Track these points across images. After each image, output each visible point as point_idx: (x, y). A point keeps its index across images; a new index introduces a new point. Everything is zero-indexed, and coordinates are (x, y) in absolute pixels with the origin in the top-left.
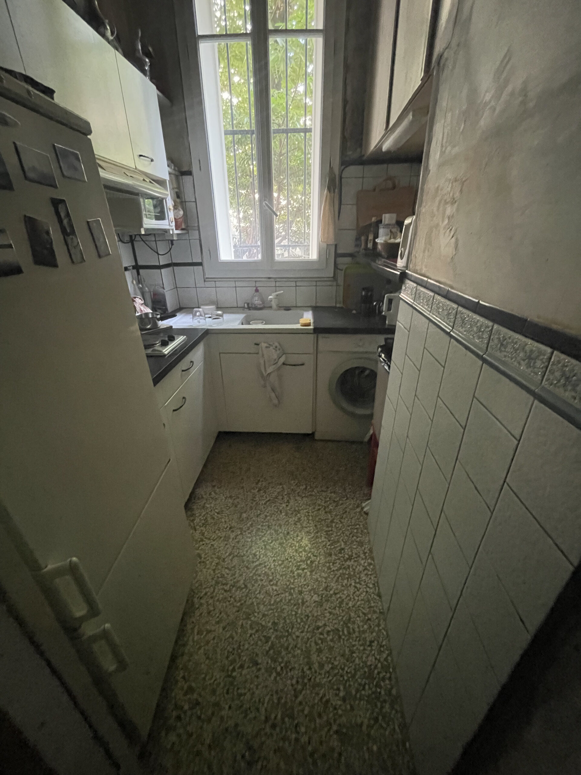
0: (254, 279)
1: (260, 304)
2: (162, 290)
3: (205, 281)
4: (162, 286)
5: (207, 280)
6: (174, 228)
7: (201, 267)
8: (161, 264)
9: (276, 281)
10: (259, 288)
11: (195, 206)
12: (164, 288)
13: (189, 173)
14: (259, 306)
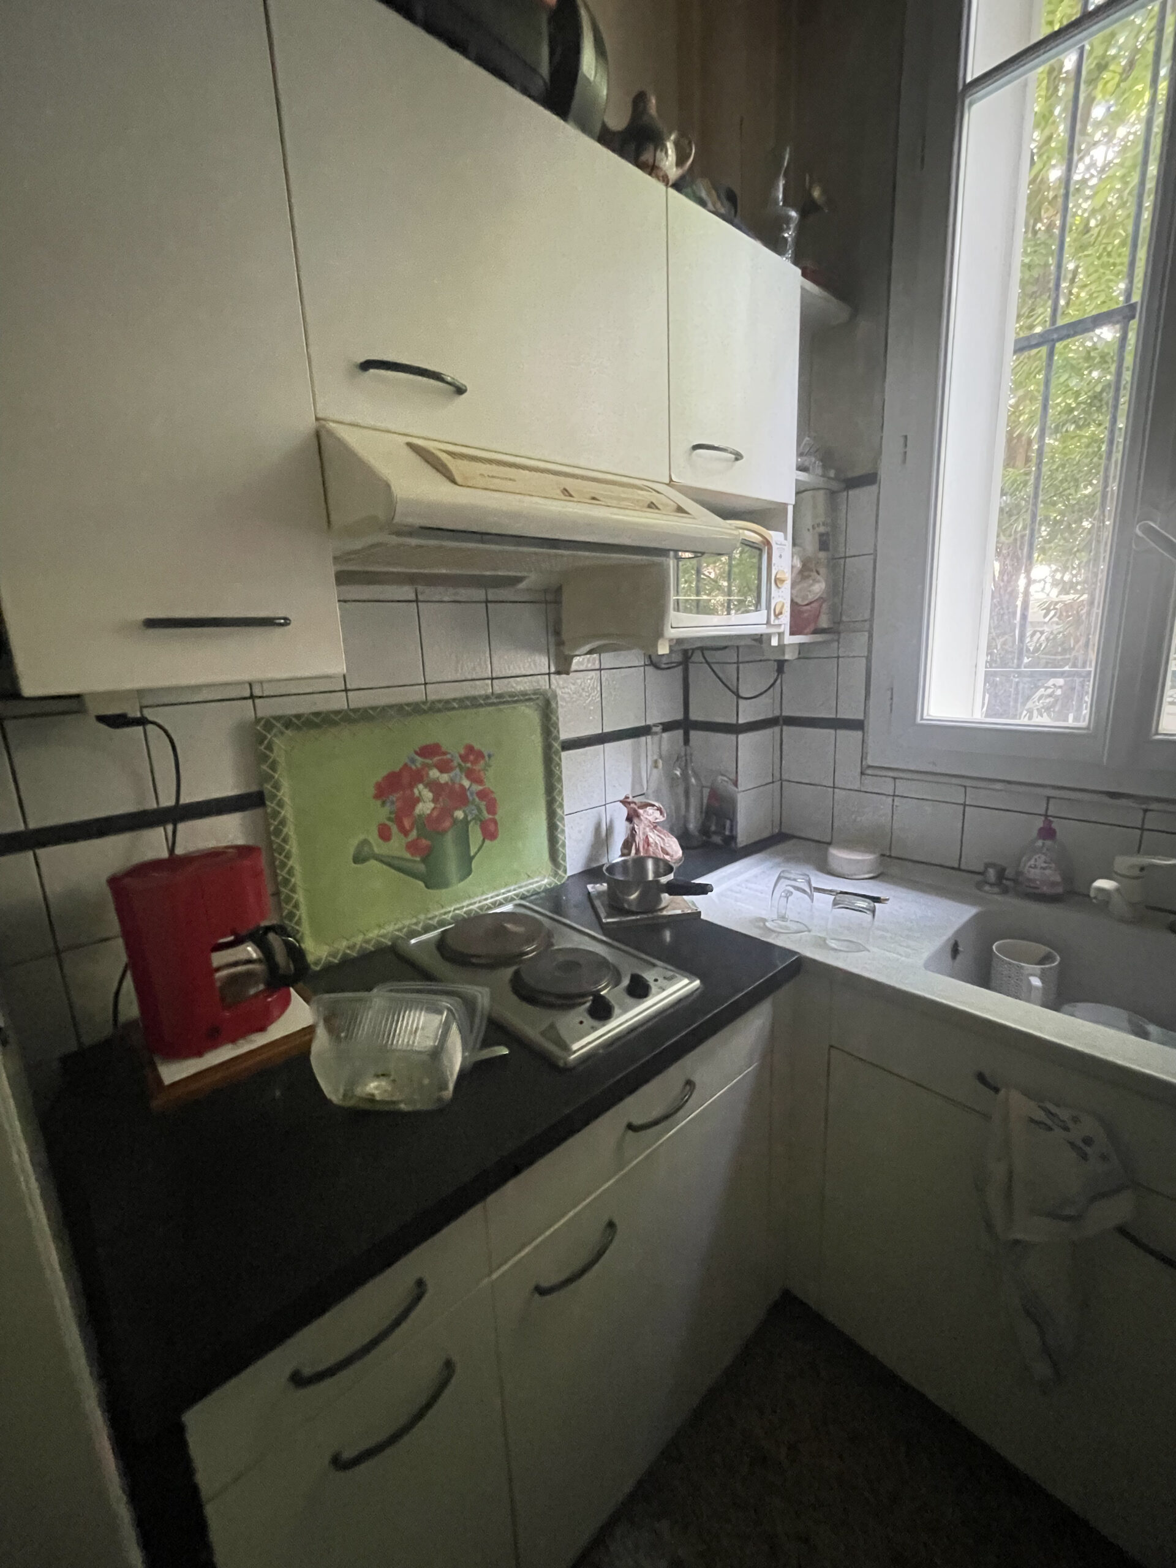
0: (1039, 790)
1: (1053, 884)
2: (732, 788)
3: (862, 773)
4: (733, 776)
5: (869, 772)
6: (786, 629)
7: (858, 734)
8: (741, 721)
9: (1146, 811)
10: (1056, 825)
11: (871, 566)
12: (736, 784)
13: (870, 479)
14: (1045, 889)
